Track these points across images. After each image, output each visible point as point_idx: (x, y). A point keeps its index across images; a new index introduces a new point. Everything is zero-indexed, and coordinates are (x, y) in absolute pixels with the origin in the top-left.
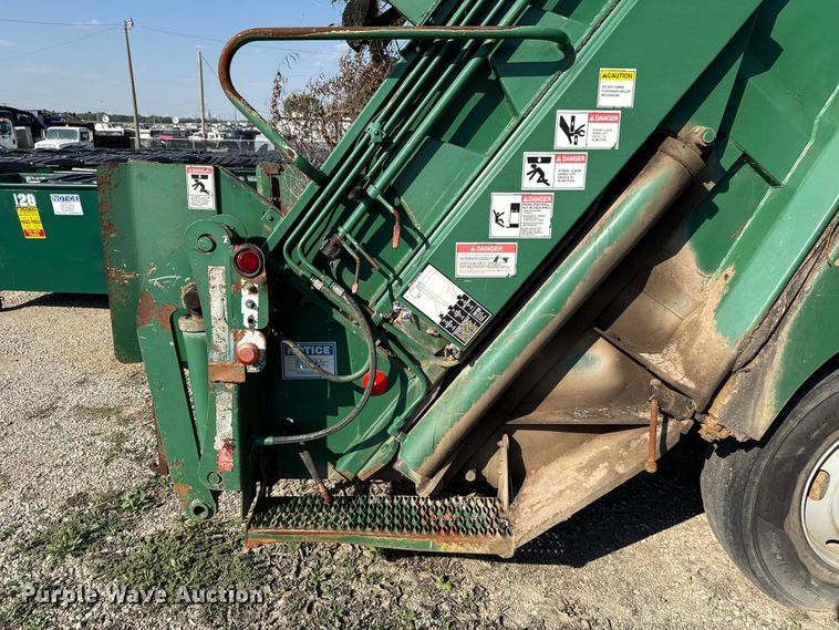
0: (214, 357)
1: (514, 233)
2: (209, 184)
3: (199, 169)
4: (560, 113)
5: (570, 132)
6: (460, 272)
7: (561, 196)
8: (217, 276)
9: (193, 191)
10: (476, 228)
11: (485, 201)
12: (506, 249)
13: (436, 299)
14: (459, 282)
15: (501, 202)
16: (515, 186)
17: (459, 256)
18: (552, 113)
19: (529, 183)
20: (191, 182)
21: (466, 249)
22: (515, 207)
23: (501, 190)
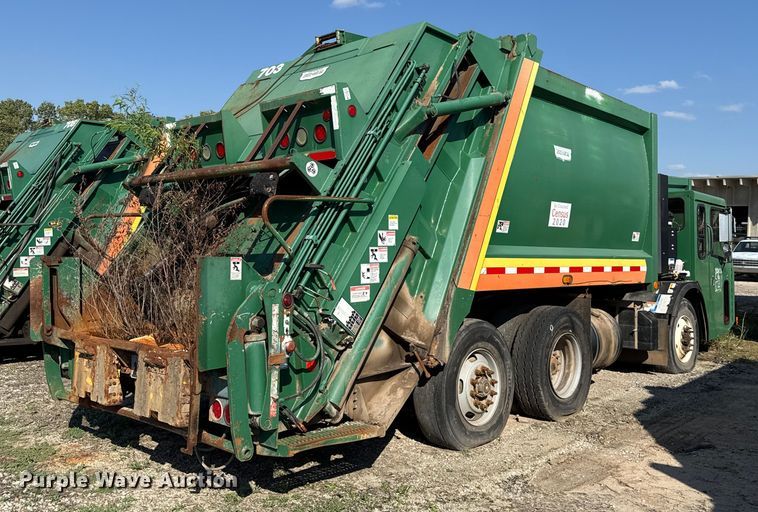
0: (272, 351)
1: (368, 281)
2: (240, 266)
3: (235, 259)
4: (379, 232)
5: (383, 239)
6: (353, 300)
7: (381, 264)
8: (276, 309)
9: (233, 271)
10: (356, 280)
11: (359, 268)
12: (367, 289)
13: (344, 313)
14: (352, 305)
15: (364, 267)
16: (368, 262)
17: (352, 293)
18: (376, 232)
19: (372, 260)
20: (232, 265)
21: (354, 290)
22: (368, 270)
23: (364, 263)
